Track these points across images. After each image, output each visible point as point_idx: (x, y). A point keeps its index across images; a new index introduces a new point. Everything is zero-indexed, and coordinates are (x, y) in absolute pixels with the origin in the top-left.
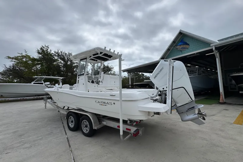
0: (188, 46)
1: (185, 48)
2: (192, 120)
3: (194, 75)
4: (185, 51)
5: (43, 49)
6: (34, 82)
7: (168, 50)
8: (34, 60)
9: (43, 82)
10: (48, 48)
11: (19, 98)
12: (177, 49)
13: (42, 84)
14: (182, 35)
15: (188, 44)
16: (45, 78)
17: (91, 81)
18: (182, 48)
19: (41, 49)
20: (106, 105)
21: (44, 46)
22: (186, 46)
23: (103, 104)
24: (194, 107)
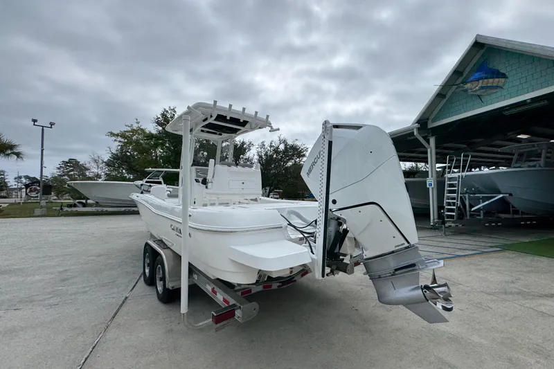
0: (503, 80)
1: (492, 87)
2: (409, 304)
3: (529, 166)
4: (494, 96)
5: (166, 116)
6: (146, 180)
7: (440, 95)
8: (151, 136)
9: (161, 180)
10: (175, 112)
11: (123, 209)
12: (466, 91)
13: (160, 183)
14: (482, 51)
15: (504, 76)
16: (166, 171)
17: (200, 180)
18: (482, 88)
19: (163, 115)
21: (167, 109)
22: (497, 80)
23: (179, 234)
24: (413, 265)
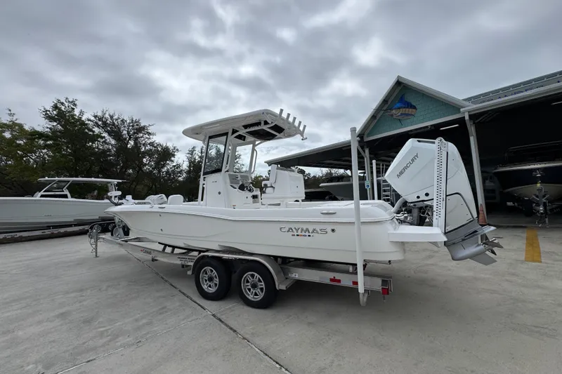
0: (414, 110)
1: (407, 115)
2: (473, 257)
4: (408, 121)
5: (60, 109)
6: (42, 193)
7: (373, 117)
8: (34, 135)
9: (66, 192)
10: (75, 105)
12: (392, 115)
13: (65, 196)
15: (415, 108)
16: (73, 181)
17: (237, 186)
18: (402, 114)
19: (55, 107)
20: (309, 236)
21: (63, 100)
22: (410, 110)
23: (303, 233)
24: (476, 231)
